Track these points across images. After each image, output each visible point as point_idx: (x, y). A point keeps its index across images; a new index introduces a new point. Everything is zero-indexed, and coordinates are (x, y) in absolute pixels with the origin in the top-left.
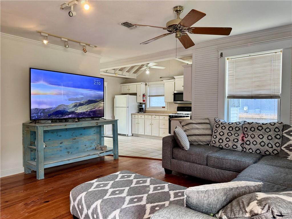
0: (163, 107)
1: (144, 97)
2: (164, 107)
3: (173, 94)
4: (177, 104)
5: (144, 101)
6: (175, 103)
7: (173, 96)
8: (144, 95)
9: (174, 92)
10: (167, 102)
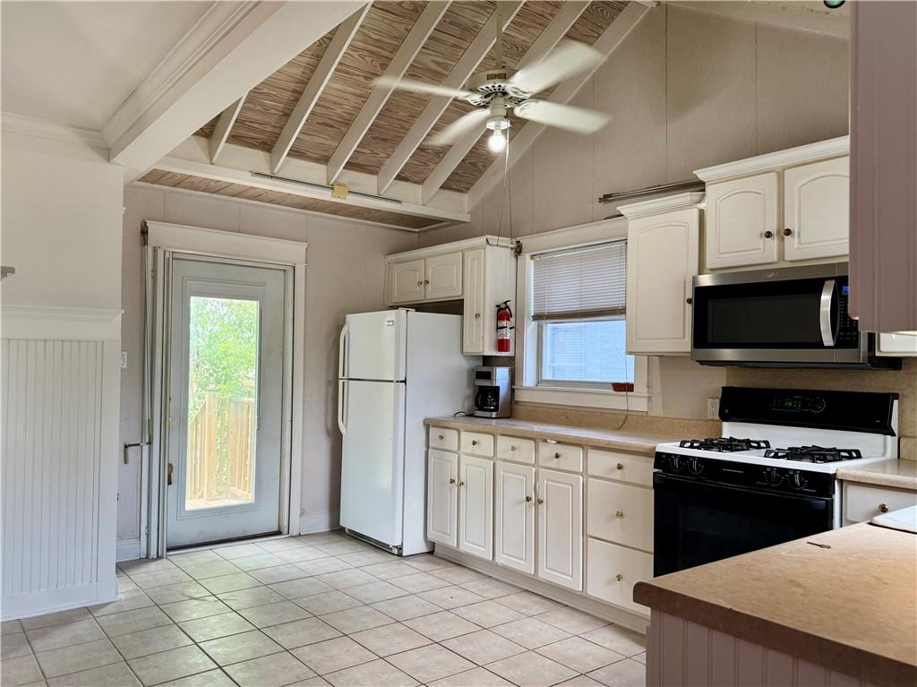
0: (619, 387)
1: (504, 323)
2: (628, 388)
3: (690, 295)
4: (722, 371)
5: (502, 345)
6: (702, 363)
7: (689, 308)
8: (503, 313)
9: (695, 280)
10: (649, 356)
